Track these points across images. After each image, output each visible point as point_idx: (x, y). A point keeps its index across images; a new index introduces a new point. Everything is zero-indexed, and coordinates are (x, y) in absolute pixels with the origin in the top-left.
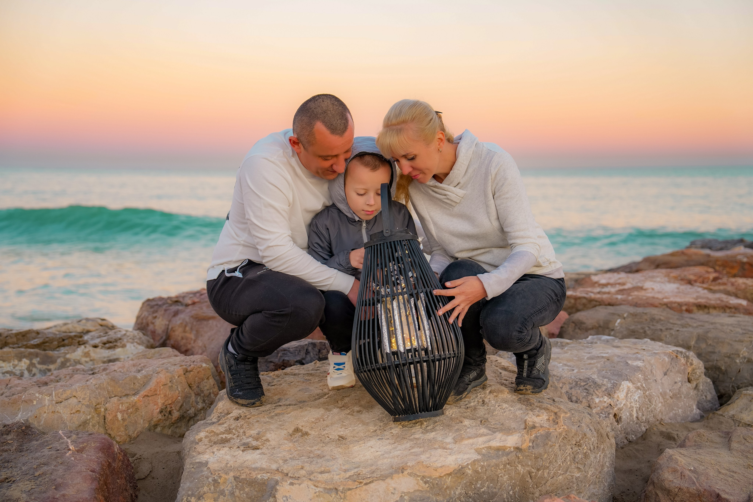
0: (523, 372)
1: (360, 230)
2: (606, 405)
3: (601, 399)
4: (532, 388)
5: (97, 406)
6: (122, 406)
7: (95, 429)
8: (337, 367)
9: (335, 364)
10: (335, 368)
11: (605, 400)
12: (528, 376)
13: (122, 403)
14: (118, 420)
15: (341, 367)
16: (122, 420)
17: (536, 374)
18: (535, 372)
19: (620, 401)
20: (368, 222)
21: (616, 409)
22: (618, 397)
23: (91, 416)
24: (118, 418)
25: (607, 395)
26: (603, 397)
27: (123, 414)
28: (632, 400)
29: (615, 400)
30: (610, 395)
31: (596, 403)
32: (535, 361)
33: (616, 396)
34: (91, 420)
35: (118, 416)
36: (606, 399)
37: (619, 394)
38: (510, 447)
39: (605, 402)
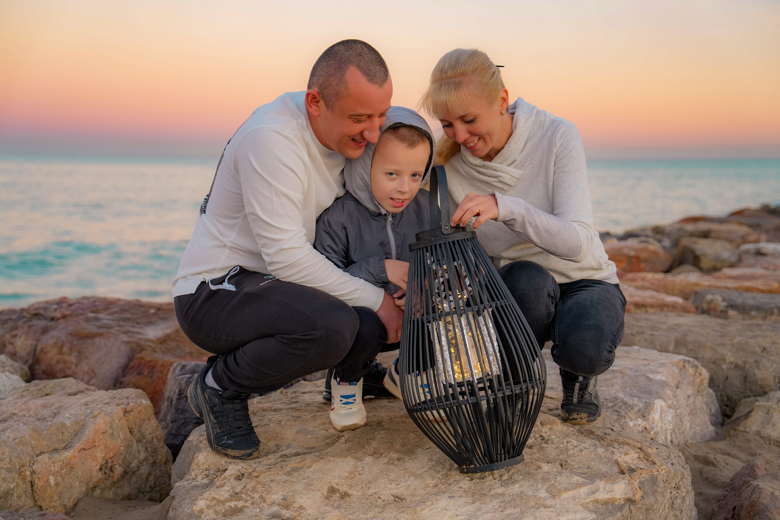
0: (572, 396)
1: (385, 226)
2: (640, 429)
3: (636, 422)
4: (587, 416)
5: (21, 469)
6: (54, 466)
7: (21, 501)
8: (345, 400)
9: (341, 396)
10: (342, 402)
11: (640, 423)
12: (579, 402)
13: (54, 462)
14: (50, 486)
15: (350, 400)
16: (56, 485)
17: (588, 398)
18: (587, 396)
19: (655, 423)
20: (394, 216)
21: (652, 433)
22: (653, 418)
23: (15, 484)
24: (50, 483)
25: (641, 416)
26: (636, 419)
27: (56, 477)
28: (666, 422)
29: (651, 423)
30: (644, 417)
31: (630, 427)
32: (587, 384)
33: (651, 418)
34: (16, 489)
35: (50, 480)
36: (640, 421)
37: (654, 415)
38: (620, 499)
39: (639, 425)
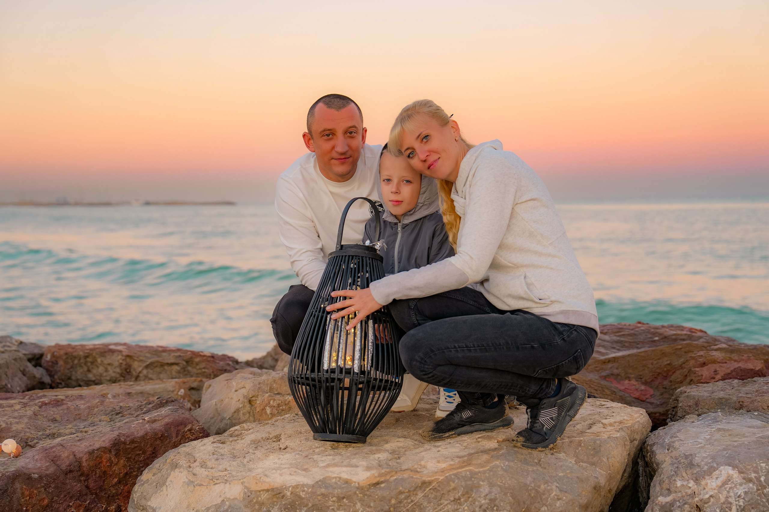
2: (689, 491)
3: (685, 483)
4: (524, 440)
5: (253, 398)
6: (274, 402)
7: (245, 417)
11: (690, 485)
12: (531, 428)
13: (274, 400)
14: (266, 413)
16: (271, 414)
17: (539, 428)
18: (537, 425)
19: (707, 490)
21: (697, 499)
22: (707, 484)
23: (242, 405)
25: (694, 479)
26: (688, 480)
27: (272, 409)
28: (732, 494)
29: (702, 488)
30: (697, 480)
31: (676, 487)
32: (537, 413)
33: (703, 483)
34: (242, 409)
35: (267, 410)
36: (691, 484)
37: (709, 481)
39: (690, 488)
